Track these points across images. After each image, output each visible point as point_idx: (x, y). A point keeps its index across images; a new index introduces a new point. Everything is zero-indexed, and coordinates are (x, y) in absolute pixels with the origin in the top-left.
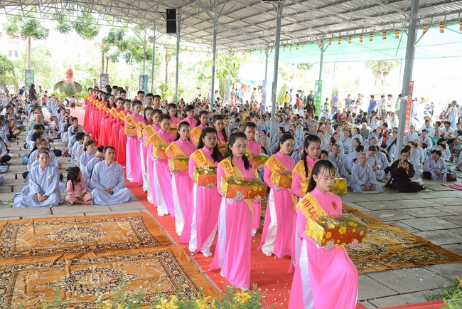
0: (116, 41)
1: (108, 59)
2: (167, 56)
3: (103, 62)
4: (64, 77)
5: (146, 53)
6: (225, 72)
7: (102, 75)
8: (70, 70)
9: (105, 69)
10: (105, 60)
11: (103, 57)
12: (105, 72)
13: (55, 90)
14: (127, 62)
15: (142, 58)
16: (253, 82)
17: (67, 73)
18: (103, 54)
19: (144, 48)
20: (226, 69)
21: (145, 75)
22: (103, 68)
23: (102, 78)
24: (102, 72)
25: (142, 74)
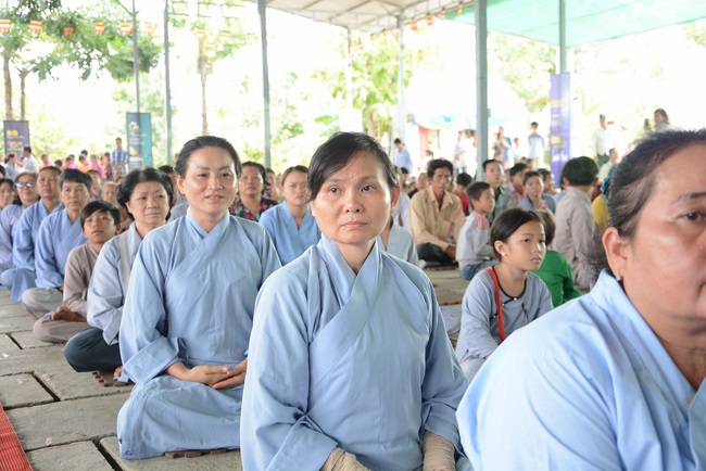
0: (46, 14)
1: (23, 74)
2: (202, 61)
3: (8, 83)
5: (140, 52)
6: (371, 99)
7: (9, 124)
9: (16, 105)
10: (16, 80)
11: (6, 69)
12: (15, 116)
14: (83, 79)
15: (131, 64)
16: (448, 120)
18: (7, 59)
19: (134, 34)
20: (374, 89)
21: (142, 111)
22: (9, 102)
23: (9, 133)
24: (9, 114)
25: (134, 110)
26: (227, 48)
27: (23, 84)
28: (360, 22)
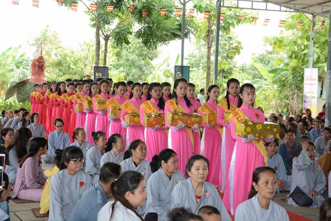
1: (107, 38)
3: (98, 44)
4: (29, 75)
7: (97, 69)
8: (41, 58)
9: (102, 56)
10: (102, 42)
11: (98, 35)
12: (101, 65)
13: (7, 98)
14: (145, 43)
17: (34, 65)
18: (98, 29)
21: (185, 64)
22: (98, 55)
23: (97, 74)
24: (97, 63)
25: (180, 64)
26: (227, 25)
27: (106, 44)
28: (324, 10)
